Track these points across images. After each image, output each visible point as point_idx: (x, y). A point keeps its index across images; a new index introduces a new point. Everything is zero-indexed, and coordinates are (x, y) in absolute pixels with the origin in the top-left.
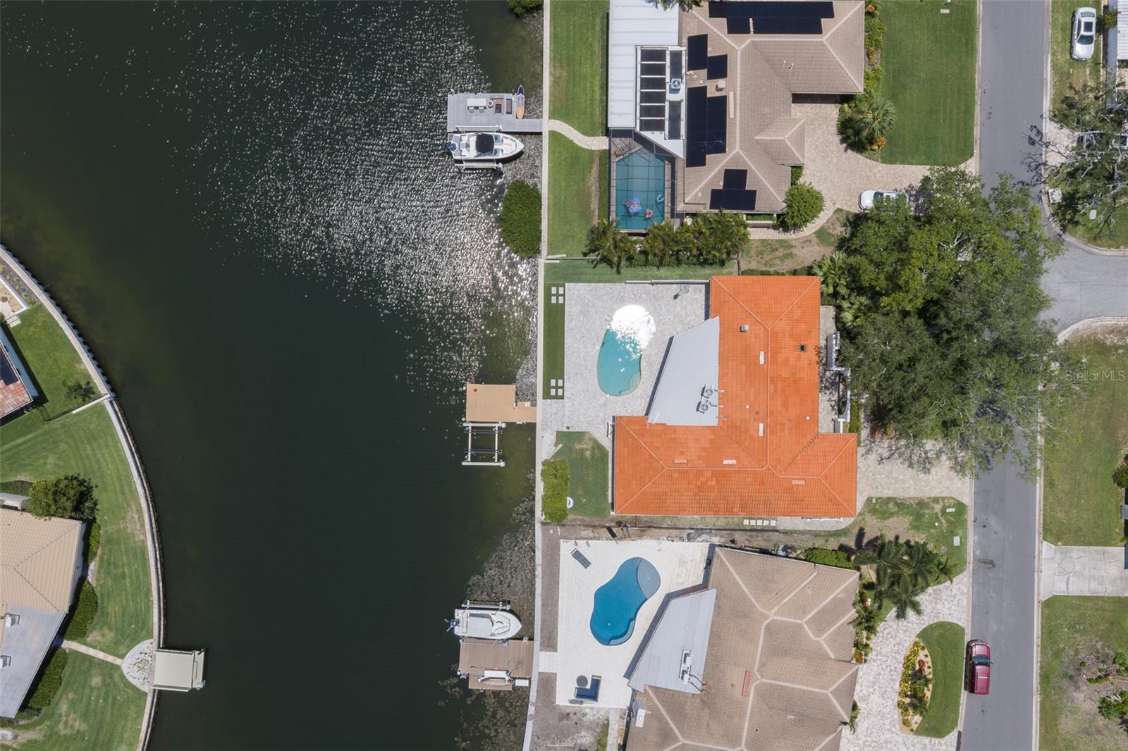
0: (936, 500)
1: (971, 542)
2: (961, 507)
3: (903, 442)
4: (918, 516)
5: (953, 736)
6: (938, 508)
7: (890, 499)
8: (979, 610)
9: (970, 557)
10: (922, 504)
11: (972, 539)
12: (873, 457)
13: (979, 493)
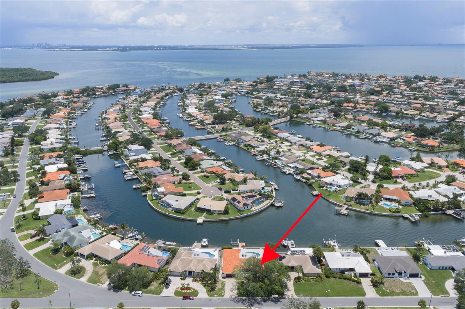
0: (224, 291)
1: (215, 298)
2: (223, 296)
3: (236, 287)
4: (221, 289)
5: (174, 296)
6: (223, 292)
7: (225, 285)
8: (201, 299)
9: (212, 298)
10: (224, 290)
11: (216, 298)
12: (233, 282)
13: (226, 299)
